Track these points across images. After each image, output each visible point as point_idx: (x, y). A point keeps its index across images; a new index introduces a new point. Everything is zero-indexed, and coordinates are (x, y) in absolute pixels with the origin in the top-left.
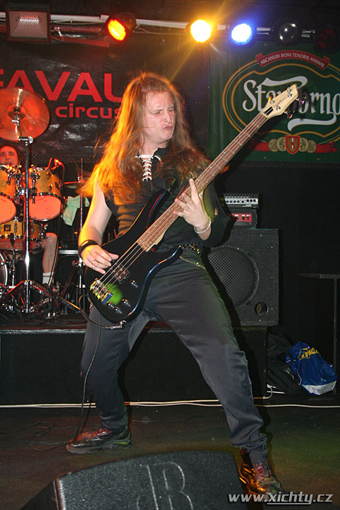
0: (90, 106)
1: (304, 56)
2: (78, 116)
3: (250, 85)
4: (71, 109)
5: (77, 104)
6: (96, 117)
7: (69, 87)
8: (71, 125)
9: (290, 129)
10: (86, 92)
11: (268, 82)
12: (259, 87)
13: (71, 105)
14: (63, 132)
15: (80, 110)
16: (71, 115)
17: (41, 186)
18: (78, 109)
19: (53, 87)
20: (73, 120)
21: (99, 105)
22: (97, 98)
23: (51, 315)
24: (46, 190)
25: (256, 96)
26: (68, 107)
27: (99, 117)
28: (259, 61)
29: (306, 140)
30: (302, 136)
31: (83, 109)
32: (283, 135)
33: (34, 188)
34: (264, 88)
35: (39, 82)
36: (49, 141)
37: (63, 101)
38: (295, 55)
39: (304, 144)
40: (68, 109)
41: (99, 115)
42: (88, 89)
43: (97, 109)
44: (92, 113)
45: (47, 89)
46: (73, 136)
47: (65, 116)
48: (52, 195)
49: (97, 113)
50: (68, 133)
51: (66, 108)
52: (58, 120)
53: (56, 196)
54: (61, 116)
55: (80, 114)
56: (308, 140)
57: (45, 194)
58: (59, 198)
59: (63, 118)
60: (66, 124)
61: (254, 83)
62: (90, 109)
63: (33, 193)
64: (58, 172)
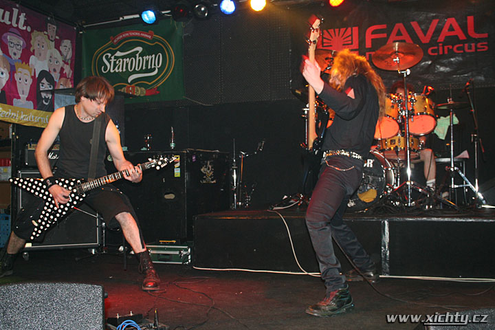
0: (456, 44)
1: (136, 34)
2: (446, 52)
3: (107, 57)
4: (441, 48)
5: (445, 44)
6: (462, 52)
7: (438, 31)
8: (440, 60)
9: (129, 82)
10: (452, 33)
11: (119, 54)
12: (113, 57)
13: (441, 45)
14: (435, 66)
15: (448, 48)
16: (441, 53)
17: (418, 108)
18: (446, 47)
19: (425, 32)
20: (443, 56)
21: (463, 42)
22: (462, 36)
23: (429, 207)
24: (422, 110)
25: (110, 63)
26: (438, 46)
27: (464, 51)
28: (113, 41)
29: (138, 88)
30: (137, 85)
31: (450, 47)
32: (125, 86)
33: (413, 110)
34: (116, 58)
35: (414, 30)
36: (423, 74)
37: (433, 42)
38: (131, 34)
39: (138, 91)
40: (438, 48)
41: (463, 49)
42: (454, 30)
43: (461, 45)
44: (458, 49)
45: (420, 35)
46: (442, 69)
47: (436, 54)
48: (427, 114)
49: (462, 48)
50: (438, 66)
51: (436, 48)
52: (430, 58)
53: (430, 115)
54: (433, 54)
55: (448, 52)
56: (140, 87)
57: (422, 114)
58: (433, 116)
59: (434, 56)
60: (437, 60)
61: (110, 55)
62: (456, 46)
63: (412, 114)
64: (431, 96)
